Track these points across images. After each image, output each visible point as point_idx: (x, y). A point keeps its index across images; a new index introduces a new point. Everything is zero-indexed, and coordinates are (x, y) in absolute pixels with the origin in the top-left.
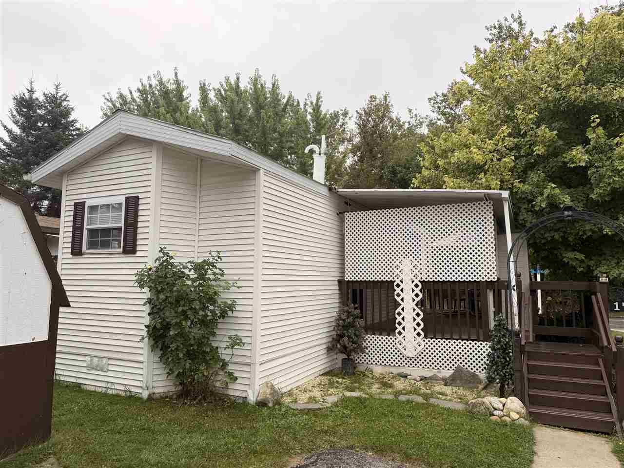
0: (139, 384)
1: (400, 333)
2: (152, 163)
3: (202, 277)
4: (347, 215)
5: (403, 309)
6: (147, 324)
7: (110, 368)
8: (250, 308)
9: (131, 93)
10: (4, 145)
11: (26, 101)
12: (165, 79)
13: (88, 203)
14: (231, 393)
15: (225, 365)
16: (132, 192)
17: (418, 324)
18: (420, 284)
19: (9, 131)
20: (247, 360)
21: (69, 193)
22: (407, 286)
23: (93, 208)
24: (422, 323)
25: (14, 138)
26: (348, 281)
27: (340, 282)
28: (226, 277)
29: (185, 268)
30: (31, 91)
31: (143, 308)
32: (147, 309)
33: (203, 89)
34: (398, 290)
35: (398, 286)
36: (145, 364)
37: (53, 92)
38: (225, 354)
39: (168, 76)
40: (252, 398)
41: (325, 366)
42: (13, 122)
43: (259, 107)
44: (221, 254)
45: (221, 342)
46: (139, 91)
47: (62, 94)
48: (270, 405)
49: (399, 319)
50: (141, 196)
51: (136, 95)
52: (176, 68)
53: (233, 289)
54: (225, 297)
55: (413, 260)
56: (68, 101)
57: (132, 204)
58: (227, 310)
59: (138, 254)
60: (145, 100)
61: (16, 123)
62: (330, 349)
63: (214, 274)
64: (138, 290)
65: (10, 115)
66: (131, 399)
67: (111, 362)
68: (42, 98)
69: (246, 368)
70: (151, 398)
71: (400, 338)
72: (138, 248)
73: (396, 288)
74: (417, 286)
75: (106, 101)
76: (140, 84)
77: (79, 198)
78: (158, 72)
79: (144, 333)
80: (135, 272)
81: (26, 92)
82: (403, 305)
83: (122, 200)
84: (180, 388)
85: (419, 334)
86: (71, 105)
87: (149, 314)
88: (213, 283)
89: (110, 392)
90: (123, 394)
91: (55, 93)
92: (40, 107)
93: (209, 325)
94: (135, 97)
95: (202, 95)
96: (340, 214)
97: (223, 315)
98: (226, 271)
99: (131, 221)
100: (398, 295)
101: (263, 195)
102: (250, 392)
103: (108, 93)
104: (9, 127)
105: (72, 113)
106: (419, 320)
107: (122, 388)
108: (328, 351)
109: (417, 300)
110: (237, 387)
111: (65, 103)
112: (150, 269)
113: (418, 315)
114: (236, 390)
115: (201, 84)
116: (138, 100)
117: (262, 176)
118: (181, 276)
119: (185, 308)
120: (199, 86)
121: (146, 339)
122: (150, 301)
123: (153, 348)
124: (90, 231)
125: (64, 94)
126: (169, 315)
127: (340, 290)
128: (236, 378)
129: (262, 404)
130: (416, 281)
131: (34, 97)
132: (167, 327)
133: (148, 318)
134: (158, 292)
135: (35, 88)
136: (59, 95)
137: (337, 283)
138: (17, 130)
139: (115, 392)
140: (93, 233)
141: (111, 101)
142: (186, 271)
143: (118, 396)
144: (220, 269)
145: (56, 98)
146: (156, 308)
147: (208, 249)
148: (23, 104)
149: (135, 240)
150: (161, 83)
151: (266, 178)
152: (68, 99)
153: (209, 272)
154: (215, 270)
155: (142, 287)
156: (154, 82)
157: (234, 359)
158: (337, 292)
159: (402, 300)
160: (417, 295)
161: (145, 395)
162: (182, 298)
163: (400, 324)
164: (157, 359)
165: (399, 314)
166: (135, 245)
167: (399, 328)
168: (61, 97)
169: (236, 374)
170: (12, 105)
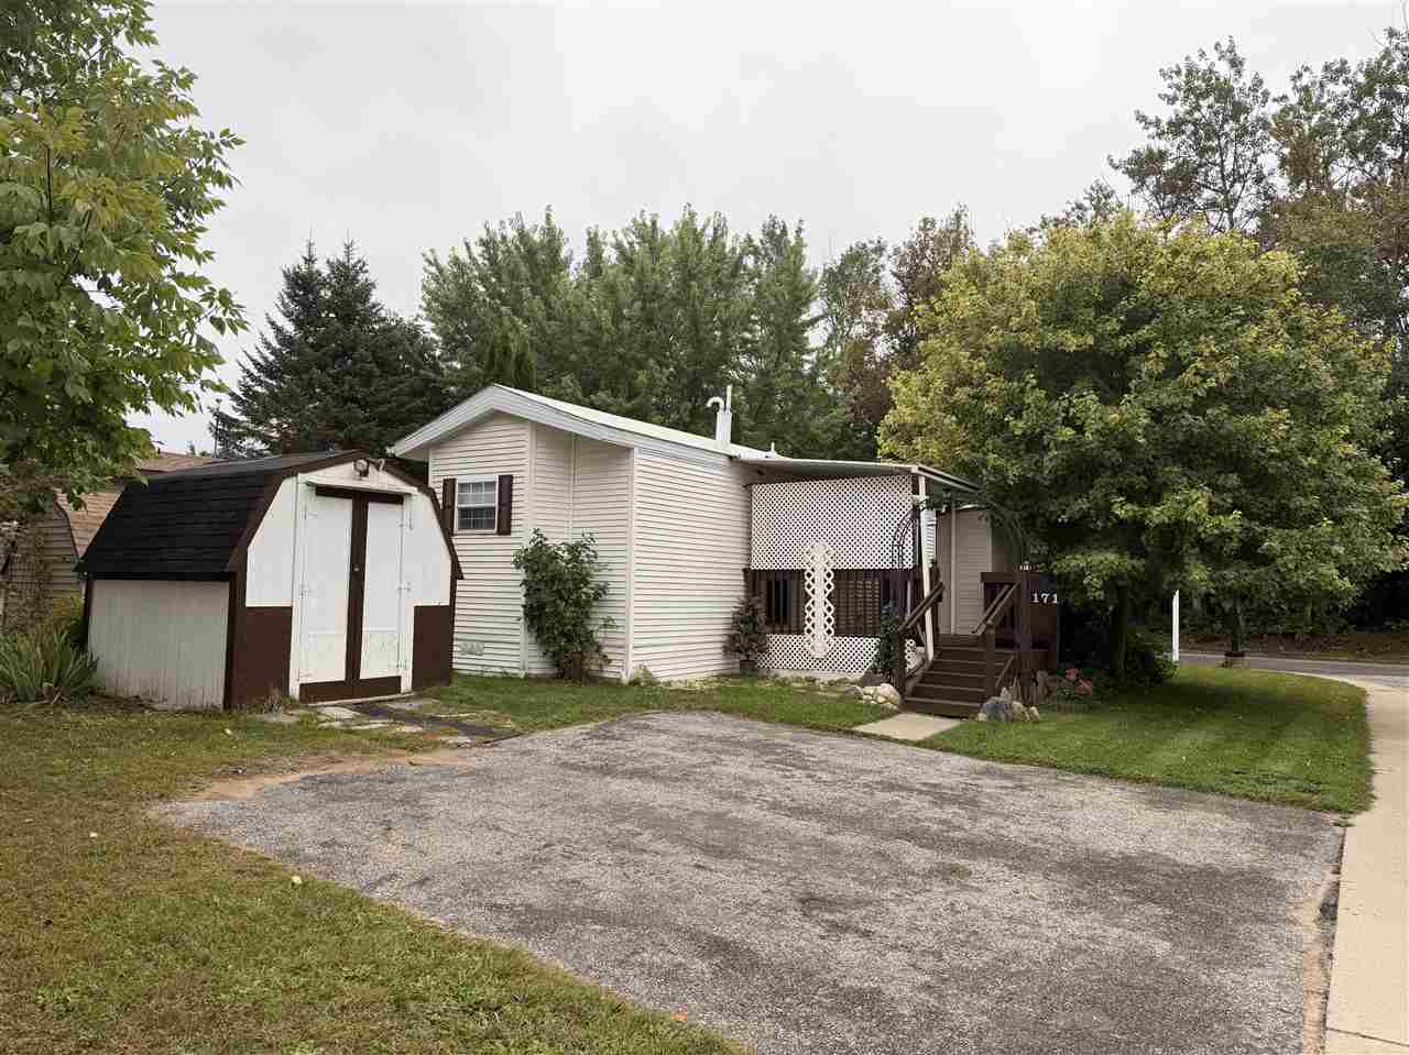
0: (515, 665)
1: (809, 631)
2: (526, 437)
3: (575, 559)
4: (755, 488)
5: (813, 603)
6: (524, 603)
7: (486, 651)
8: (623, 591)
9: (468, 248)
10: (272, 353)
11: (303, 278)
12: (527, 227)
13: (460, 480)
14: (606, 675)
15: (599, 648)
16: (505, 471)
17: (829, 620)
18: (832, 573)
19: (279, 330)
20: (619, 643)
21: (436, 468)
22: (819, 575)
23: (463, 486)
24: (833, 619)
25: (286, 340)
26: (755, 570)
27: (745, 571)
28: (599, 560)
29: (559, 549)
30: (309, 260)
31: (519, 589)
32: (523, 590)
33: (594, 243)
34: (809, 580)
35: (809, 575)
36: (522, 645)
37: (342, 257)
38: (599, 636)
39: (534, 221)
40: (625, 679)
41: (721, 667)
42: (284, 314)
43: (688, 275)
44: (595, 536)
45: (594, 625)
46: (484, 243)
47: (356, 260)
48: (642, 684)
49: (809, 614)
50: (515, 474)
51: (477, 250)
52: (548, 208)
53: (603, 572)
54: (597, 579)
55: (827, 544)
56: (367, 271)
57: (506, 483)
58: (601, 591)
59: (513, 535)
60: (493, 260)
61: (288, 315)
62: (726, 650)
63: (588, 556)
64: (515, 571)
65: (279, 304)
66: (507, 678)
67: (486, 645)
68: (326, 272)
69: (620, 651)
70: (527, 677)
71: (808, 636)
72: (513, 529)
73: (806, 577)
74: (829, 575)
75: (427, 264)
76: (485, 232)
77: (449, 475)
78: (519, 214)
79: (521, 614)
80: (512, 553)
81: (302, 262)
82: (814, 597)
83: (495, 478)
84: (556, 670)
85: (829, 632)
86: (372, 278)
87: (525, 596)
88: (587, 565)
89: (486, 675)
90: (499, 675)
91: (346, 260)
92: (324, 284)
93: (583, 608)
94: (475, 255)
95: (590, 252)
96: (747, 487)
97: (597, 597)
98: (600, 554)
99: (505, 501)
100: (809, 586)
101: (636, 474)
102: (623, 673)
103: (432, 251)
104: (279, 324)
105: (374, 292)
106: (829, 615)
107: (499, 670)
108: (725, 651)
109: (829, 591)
110: (613, 669)
111: (361, 277)
112: (527, 550)
113: (829, 609)
114: (610, 672)
115: (589, 233)
116: (480, 260)
117: (636, 455)
118: (555, 557)
119: (560, 588)
120: (586, 237)
121: (522, 620)
122: (525, 582)
123: (529, 628)
124: (461, 510)
125: (359, 261)
126: (545, 597)
127: (745, 580)
128: (610, 661)
129: (635, 683)
130: (829, 570)
131: (314, 270)
132: (542, 607)
133: (524, 599)
134: (535, 572)
135: (317, 254)
136: (352, 262)
137: (742, 573)
138: (289, 328)
139: (491, 675)
140: (464, 512)
141: (435, 263)
142: (560, 552)
143: (494, 677)
144: (594, 551)
145: (347, 268)
146: (531, 589)
147: (580, 531)
148: (297, 284)
149: (509, 520)
150: (523, 235)
151: (640, 456)
152: (366, 268)
153: (583, 554)
154: (587, 552)
155: (518, 568)
156: (511, 234)
157: (606, 642)
158: (743, 583)
159: (813, 592)
160: (829, 586)
161: (522, 674)
162: (556, 578)
163: (809, 620)
164: (533, 639)
165: (809, 609)
166: (509, 526)
167: (809, 626)
168: (354, 266)
169: (610, 657)
170: (281, 285)
